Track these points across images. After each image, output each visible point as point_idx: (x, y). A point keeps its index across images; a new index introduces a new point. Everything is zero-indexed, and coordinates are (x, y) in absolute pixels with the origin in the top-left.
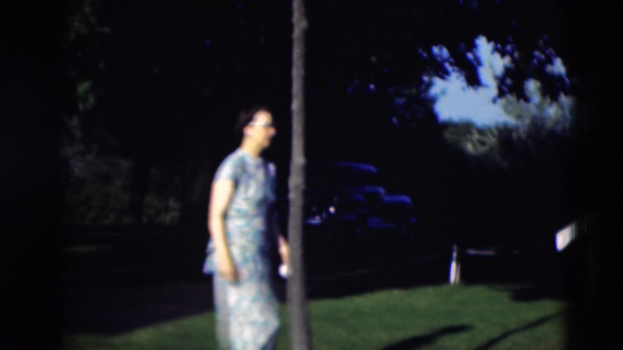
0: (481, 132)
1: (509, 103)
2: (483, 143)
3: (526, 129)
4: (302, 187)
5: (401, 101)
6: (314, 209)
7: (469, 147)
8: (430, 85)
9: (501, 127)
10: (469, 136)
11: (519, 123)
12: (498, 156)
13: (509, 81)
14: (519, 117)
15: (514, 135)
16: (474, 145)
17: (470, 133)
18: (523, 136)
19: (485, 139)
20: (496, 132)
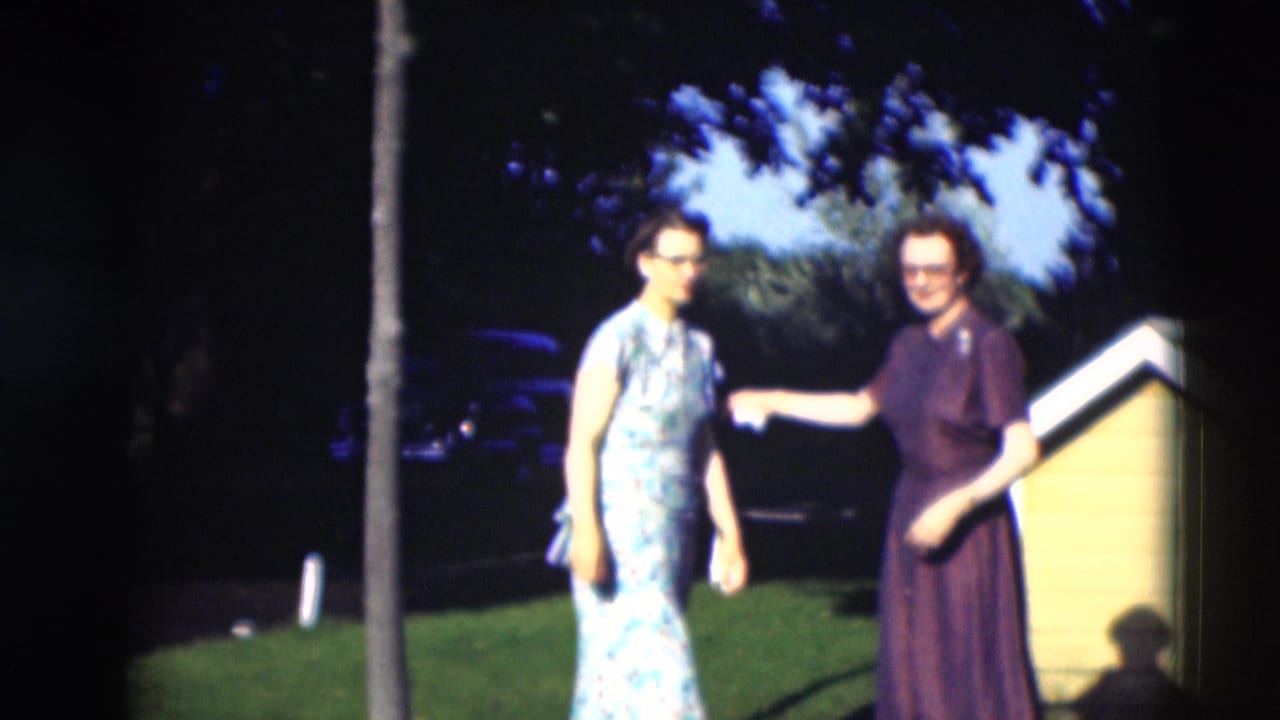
0: (777, 264)
1: (835, 206)
2: (781, 290)
3: (871, 259)
4: (395, 382)
5: (606, 203)
6: (429, 427)
7: (753, 298)
8: (670, 169)
9: (819, 255)
10: (750, 275)
11: (857, 247)
12: (813, 318)
13: (832, 161)
14: (856, 234)
15: (846, 273)
16: (763, 293)
17: (755, 268)
18: (867, 274)
19: (788, 282)
20: (807, 267)
